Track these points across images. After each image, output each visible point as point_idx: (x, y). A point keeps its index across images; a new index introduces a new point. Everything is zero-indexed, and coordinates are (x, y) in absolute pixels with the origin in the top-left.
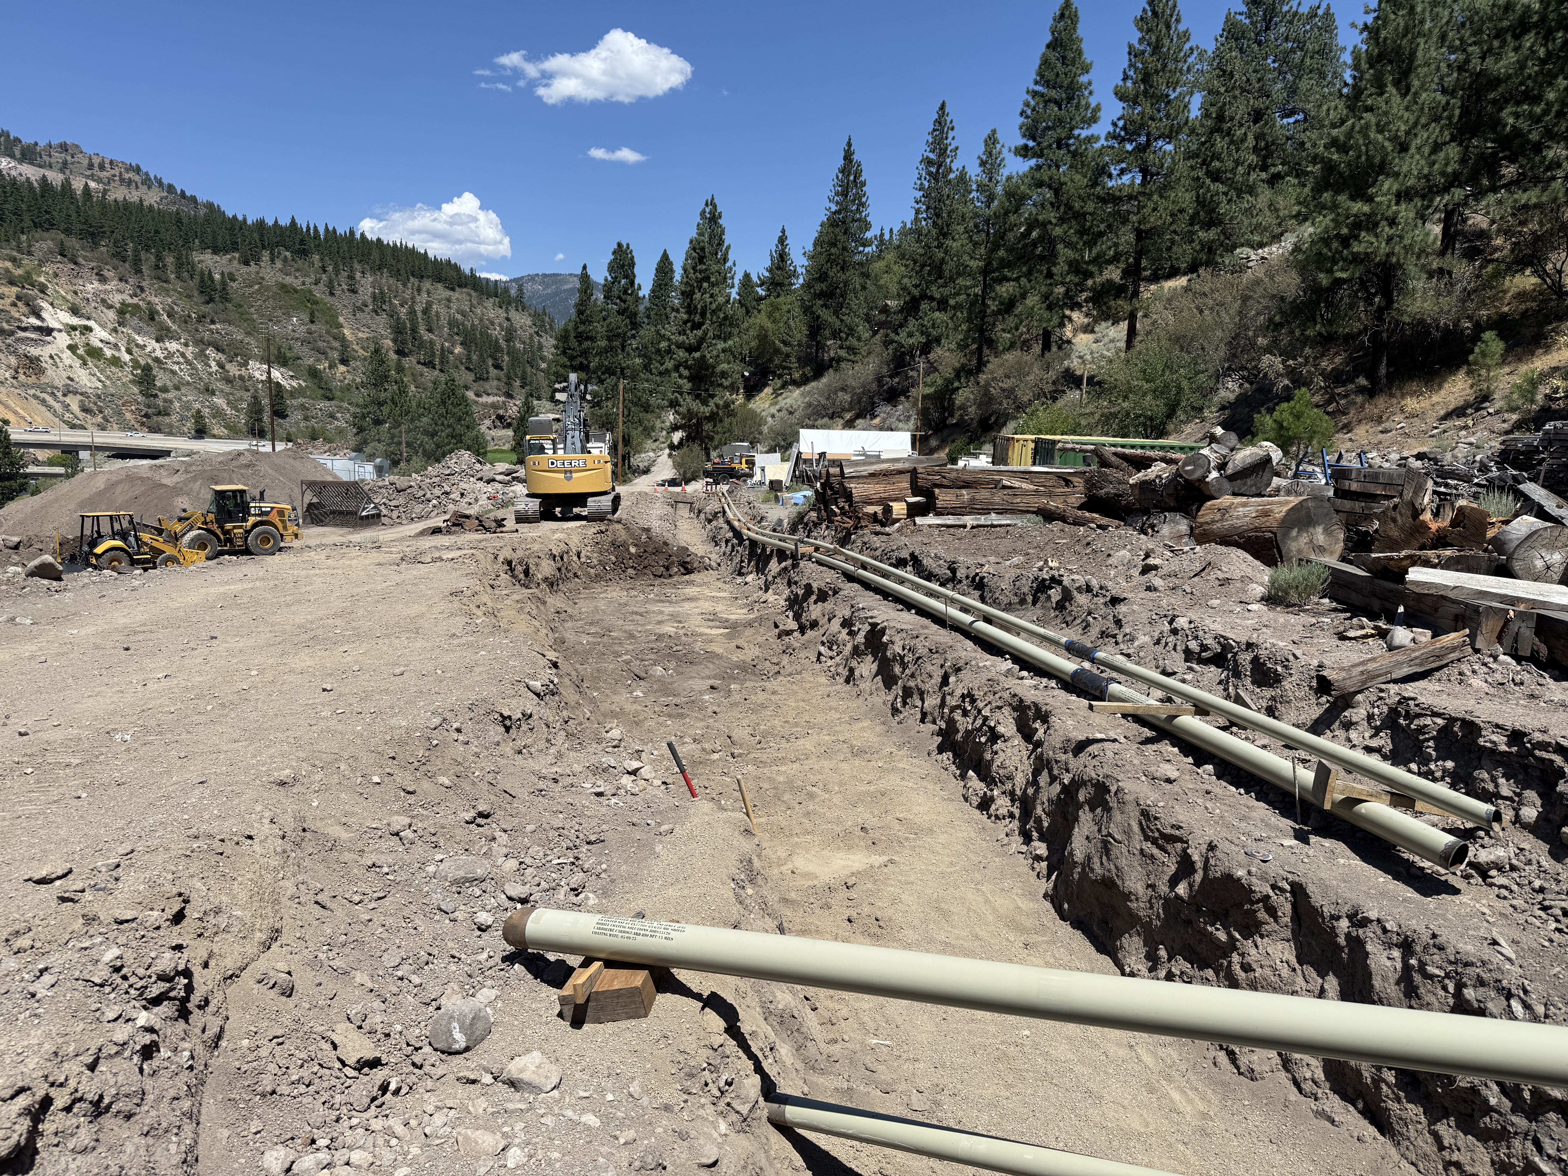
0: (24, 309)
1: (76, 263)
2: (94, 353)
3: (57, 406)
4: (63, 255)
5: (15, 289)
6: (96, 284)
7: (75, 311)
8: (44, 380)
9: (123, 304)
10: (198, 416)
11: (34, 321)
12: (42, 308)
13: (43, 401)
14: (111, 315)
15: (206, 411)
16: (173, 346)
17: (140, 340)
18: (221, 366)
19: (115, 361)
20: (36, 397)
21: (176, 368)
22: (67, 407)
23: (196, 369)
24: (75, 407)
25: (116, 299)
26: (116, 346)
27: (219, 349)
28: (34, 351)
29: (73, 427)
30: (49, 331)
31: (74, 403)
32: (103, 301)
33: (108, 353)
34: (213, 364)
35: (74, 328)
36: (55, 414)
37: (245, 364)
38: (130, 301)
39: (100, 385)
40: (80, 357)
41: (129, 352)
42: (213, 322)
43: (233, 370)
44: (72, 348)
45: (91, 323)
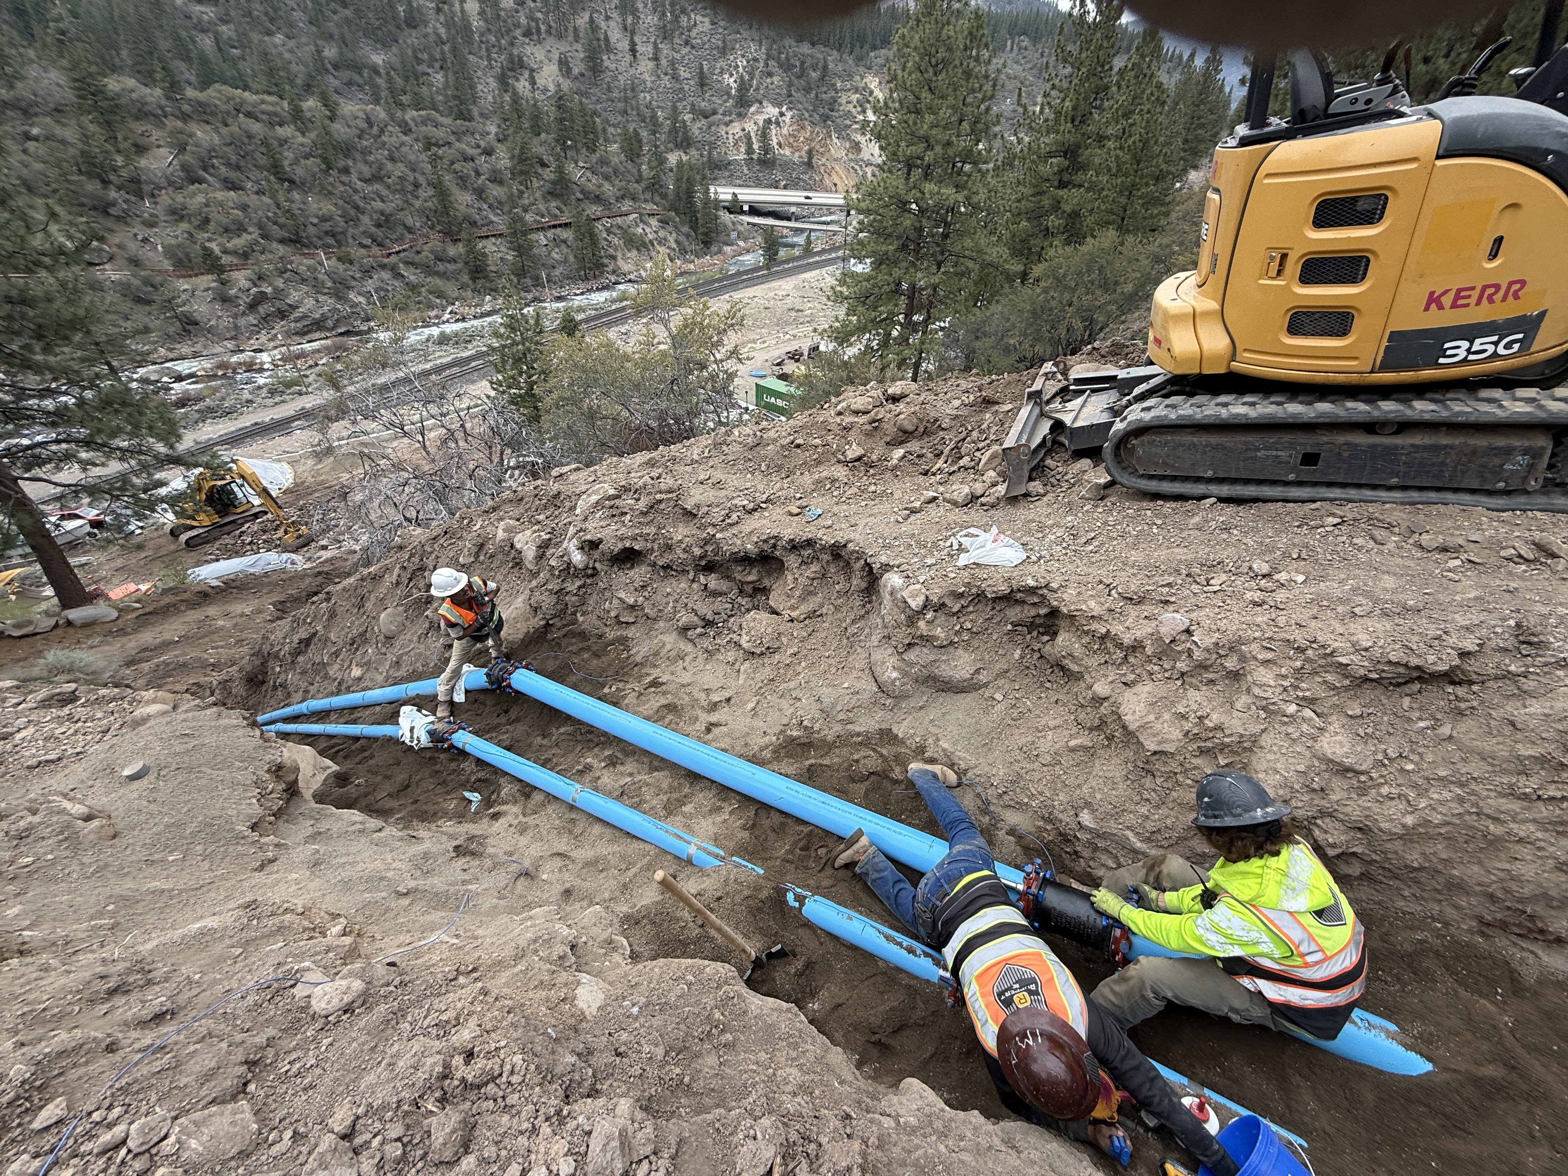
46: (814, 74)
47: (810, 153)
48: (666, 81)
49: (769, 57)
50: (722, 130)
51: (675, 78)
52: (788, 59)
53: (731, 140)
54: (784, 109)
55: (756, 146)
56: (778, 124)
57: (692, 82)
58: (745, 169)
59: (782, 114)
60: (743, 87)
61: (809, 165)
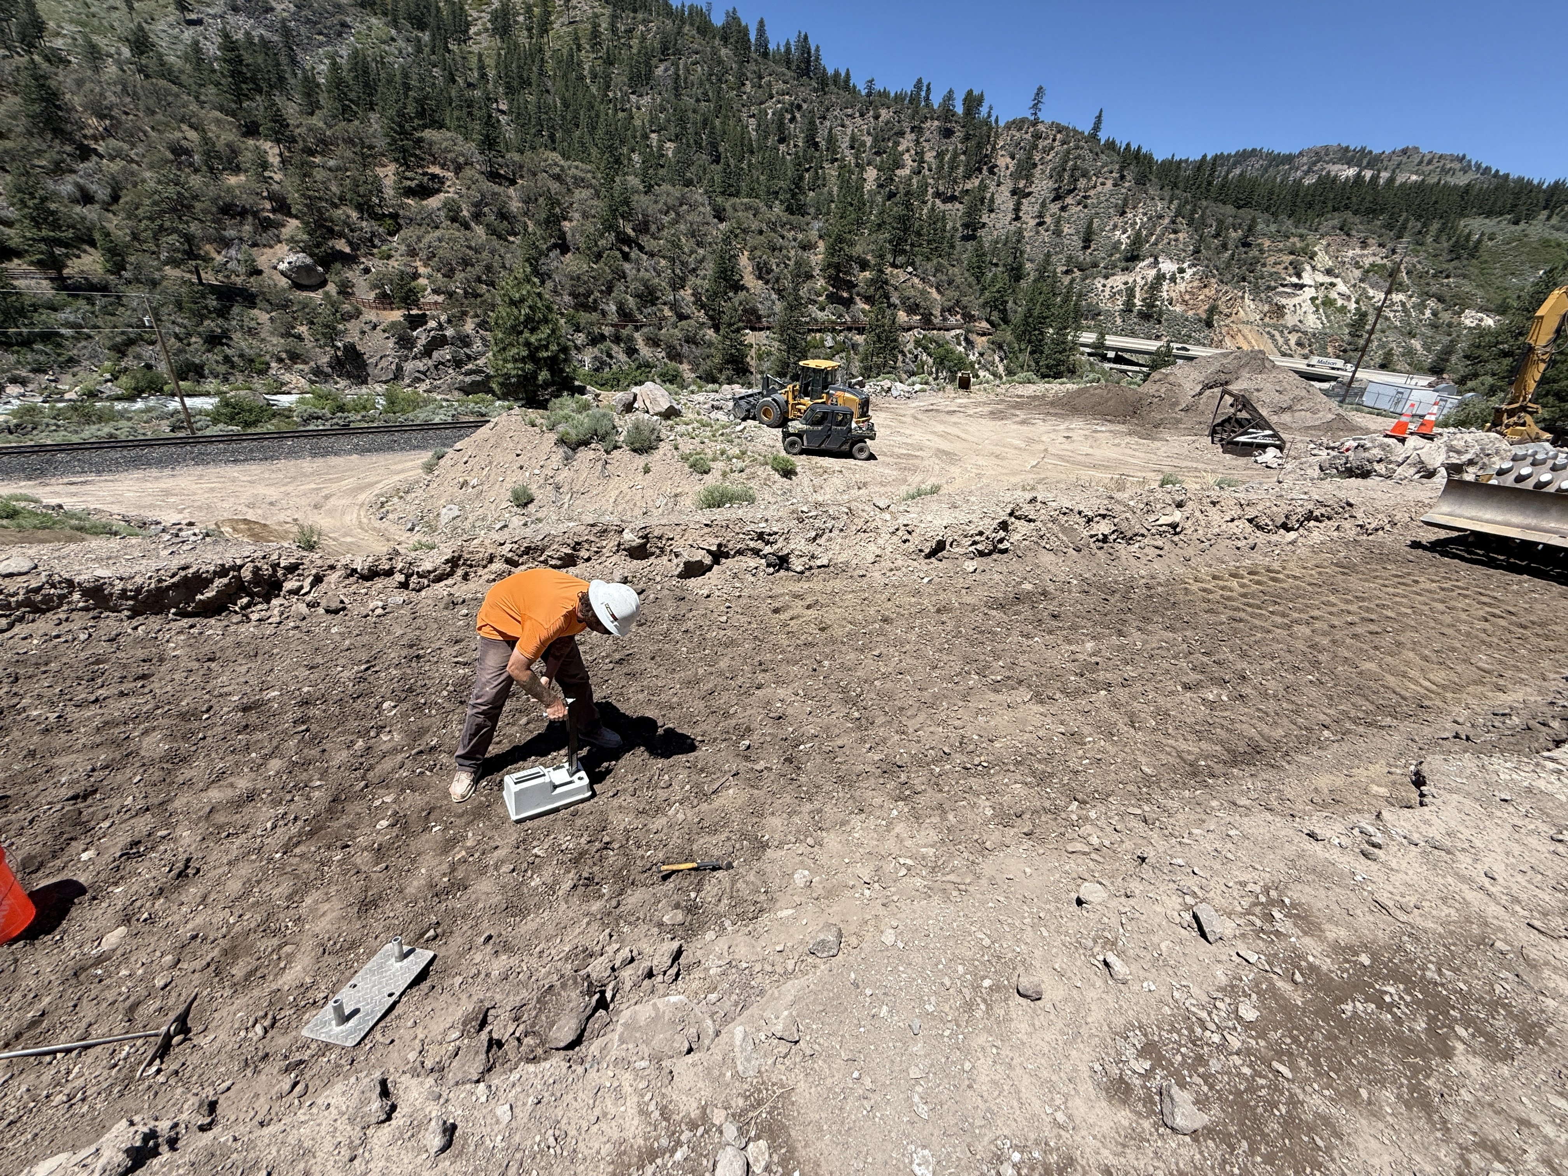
0: (1291, 271)
1: (1348, 235)
2: (1328, 302)
3: (1281, 341)
4: (1341, 229)
5: (1292, 257)
6: (1358, 251)
7: (1329, 272)
8: (1281, 322)
9: (1373, 265)
10: (1389, 354)
11: (1295, 280)
12: (1304, 270)
13: (1272, 337)
14: (1358, 273)
15: (1398, 351)
16: (1398, 297)
17: (1371, 293)
18: (1435, 314)
19: (1343, 310)
20: (1268, 333)
21: (1391, 315)
22: (1287, 342)
23: (1410, 316)
24: (1292, 342)
25: (1367, 262)
26: (1349, 298)
27: (1440, 300)
28: (1284, 301)
29: (1284, 355)
30: (1302, 287)
31: (1293, 338)
32: (1357, 263)
33: (1340, 302)
34: (1428, 313)
35: (1322, 285)
36: (1276, 346)
37: (1459, 314)
38: (1379, 261)
39: (1320, 326)
40: (1317, 307)
41: (1357, 302)
42: (1448, 277)
43: (1446, 317)
44: (1313, 299)
45: (1338, 281)
46: (1233, 234)
47: (1213, 310)
48: (1046, 236)
49: (1178, 214)
50: (1099, 283)
51: (1058, 233)
52: (1202, 216)
53: (1107, 293)
54: (1185, 265)
55: (1138, 302)
56: (1173, 279)
57: (1075, 238)
58: (1119, 321)
59: (1182, 271)
60: (1137, 241)
61: (1209, 324)
